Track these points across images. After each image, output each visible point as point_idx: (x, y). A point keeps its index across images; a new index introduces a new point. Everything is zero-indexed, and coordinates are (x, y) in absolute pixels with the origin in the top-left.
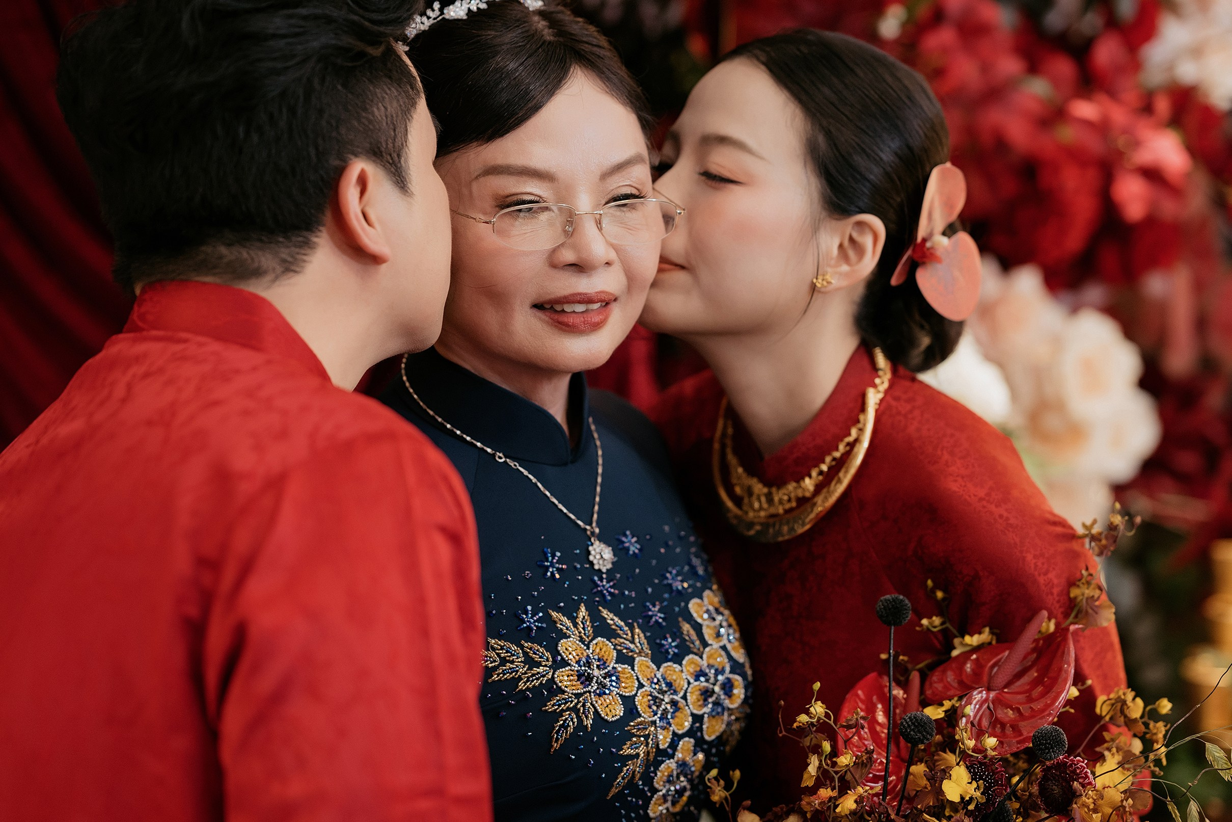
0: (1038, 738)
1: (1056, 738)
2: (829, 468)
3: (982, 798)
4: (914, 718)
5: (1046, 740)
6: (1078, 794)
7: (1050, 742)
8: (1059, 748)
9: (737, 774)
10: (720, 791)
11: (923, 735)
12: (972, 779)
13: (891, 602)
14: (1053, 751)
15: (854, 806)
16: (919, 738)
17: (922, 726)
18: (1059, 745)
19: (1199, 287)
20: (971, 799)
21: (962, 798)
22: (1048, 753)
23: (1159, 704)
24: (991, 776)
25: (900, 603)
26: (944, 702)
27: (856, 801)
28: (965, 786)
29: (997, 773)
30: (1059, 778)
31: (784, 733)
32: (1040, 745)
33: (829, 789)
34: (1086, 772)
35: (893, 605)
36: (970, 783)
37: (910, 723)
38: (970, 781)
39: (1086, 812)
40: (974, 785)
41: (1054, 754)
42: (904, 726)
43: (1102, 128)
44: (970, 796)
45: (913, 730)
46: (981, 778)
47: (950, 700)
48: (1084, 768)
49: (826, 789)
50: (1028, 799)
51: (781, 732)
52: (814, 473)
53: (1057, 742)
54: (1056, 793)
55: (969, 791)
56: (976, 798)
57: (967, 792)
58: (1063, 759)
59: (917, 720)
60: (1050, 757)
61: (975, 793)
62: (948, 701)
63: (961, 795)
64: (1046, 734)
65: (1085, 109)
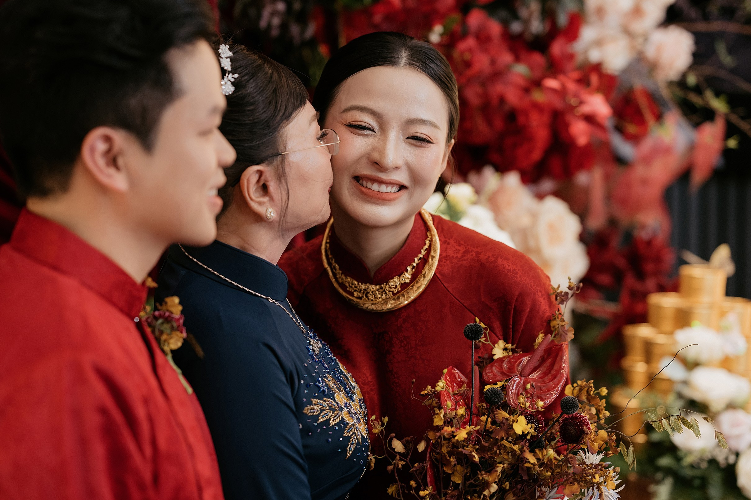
0: (565, 402)
1: (575, 403)
2: (417, 264)
3: (534, 433)
4: (494, 390)
5: (570, 404)
6: (586, 433)
7: (572, 405)
8: (576, 408)
9: (386, 419)
10: (379, 427)
11: (499, 400)
12: (528, 423)
13: (474, 327)
14: (573, 410)
15: (466, 436)
16: (497, 401)
17: (498, 395)
18: (576, 406)
19: (607, 178)
20: (528, 433)
21: (523, 432)
22: (570, 410)
23: (601, 390)
24: (537, 422)
25: (479, 328)
26: (498, 383)
27: (467, 434)
28: (524, 426)
29: (540, 420)
30: (574, 424)
31: (414, 397)
32: (567, 406)
33: (450, 427)
34: (588, 422)
35: (475, 329)
36: (527, 425)
37: (492, 393)
38: (527, 424)
39: (590, 442)
40: (530, 425)
41: (574, 411)
42: (488, 395)
43: (562, 93)
44: (528, 431)
45: (494, 397)
46: (532, 423)
47: (501, 382)
48: (587, 420)
49: (448, 427)
50: (550, 435)
51: (413, 397)
52: (409, 268)
53: (576, 405)
54: (572, 432)
55: (527, 429)
56: (531, 433)
57: (526, 430)
58: (575, 414)
59: (495, 391)
60: (571, 412)
61: (530, 430)
62: (500, 382)
63: (522, 431)
64: (570, 400)
65: (552, 83)
